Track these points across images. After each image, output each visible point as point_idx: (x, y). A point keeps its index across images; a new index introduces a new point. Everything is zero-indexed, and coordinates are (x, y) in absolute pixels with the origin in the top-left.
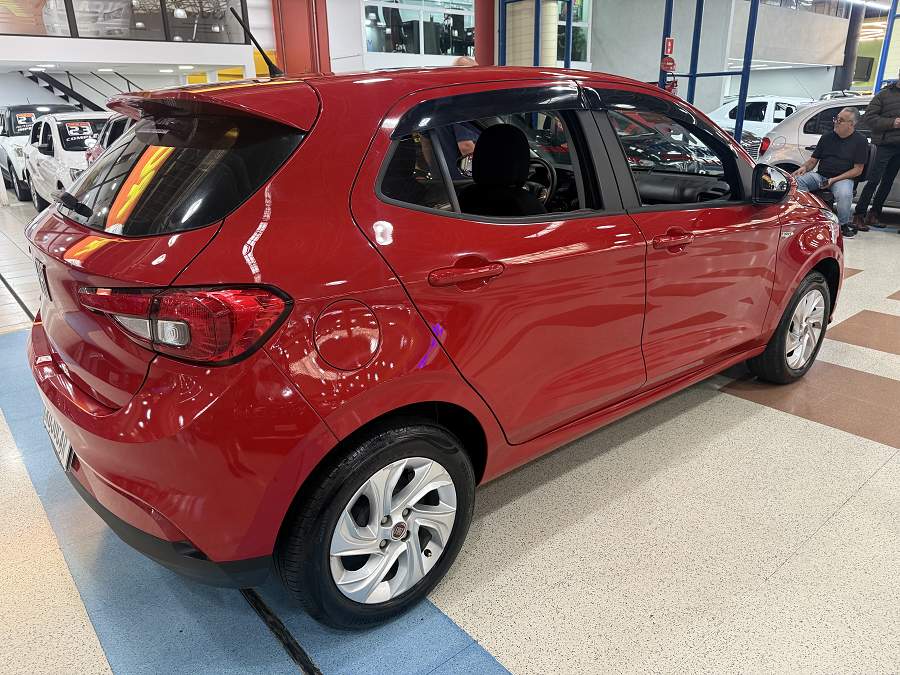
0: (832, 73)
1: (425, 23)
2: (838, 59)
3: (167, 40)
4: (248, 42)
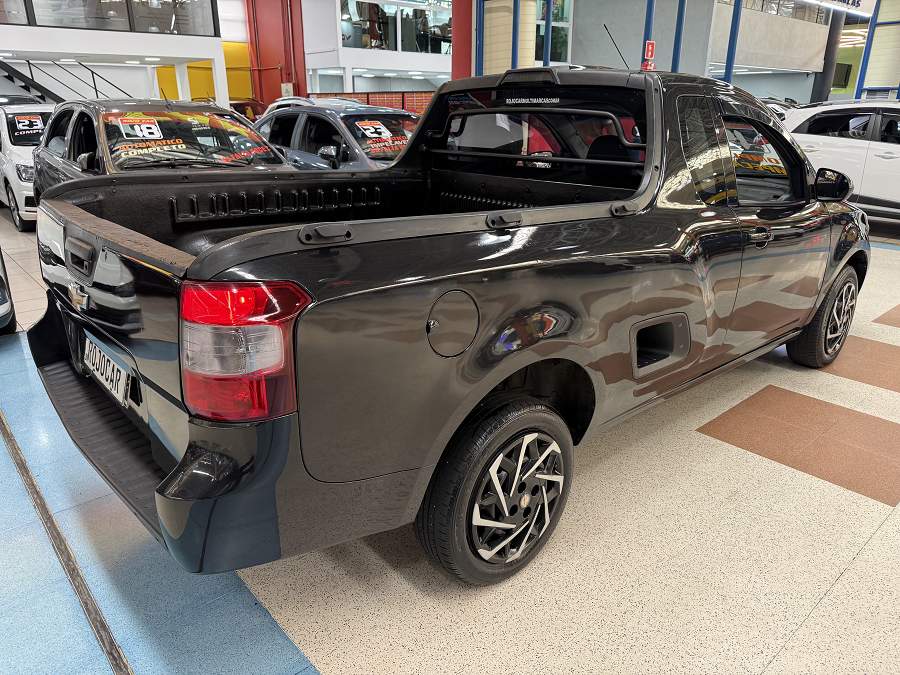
0: (812, 79)
1: (401, 18)
2: (818, 65)
3: (132, 29)
4: (217, 34)
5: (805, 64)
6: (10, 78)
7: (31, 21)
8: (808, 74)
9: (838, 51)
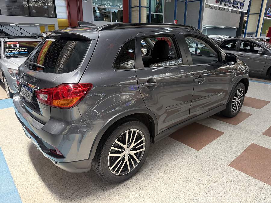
0: (236, 30)
1: (112, 12)
2: (237, 25)
3: (30, 16)
4: (56, 17)
5: (233, 26)
8: (235, 28)
9: (243, 21)
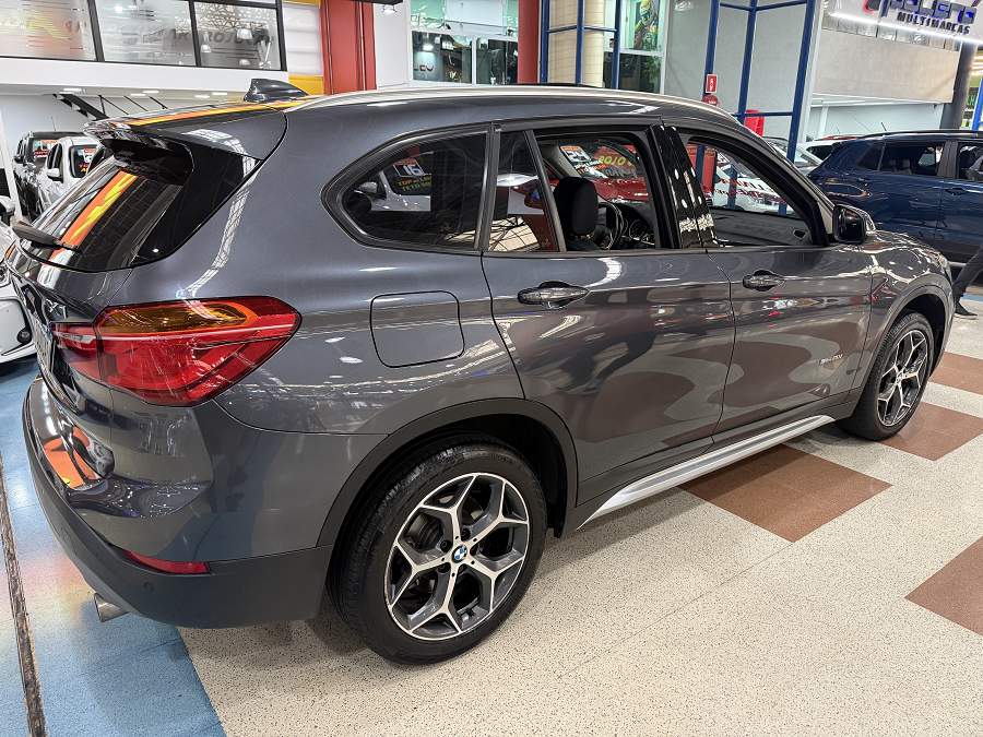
0: (940, 110)
2: (947, 95)
3: (197, 66)
4: (284, 68)
5: (930, 95)
6: (82, 112)
7: (100, 58)
8: (935, 105)
9: (969, 79)
